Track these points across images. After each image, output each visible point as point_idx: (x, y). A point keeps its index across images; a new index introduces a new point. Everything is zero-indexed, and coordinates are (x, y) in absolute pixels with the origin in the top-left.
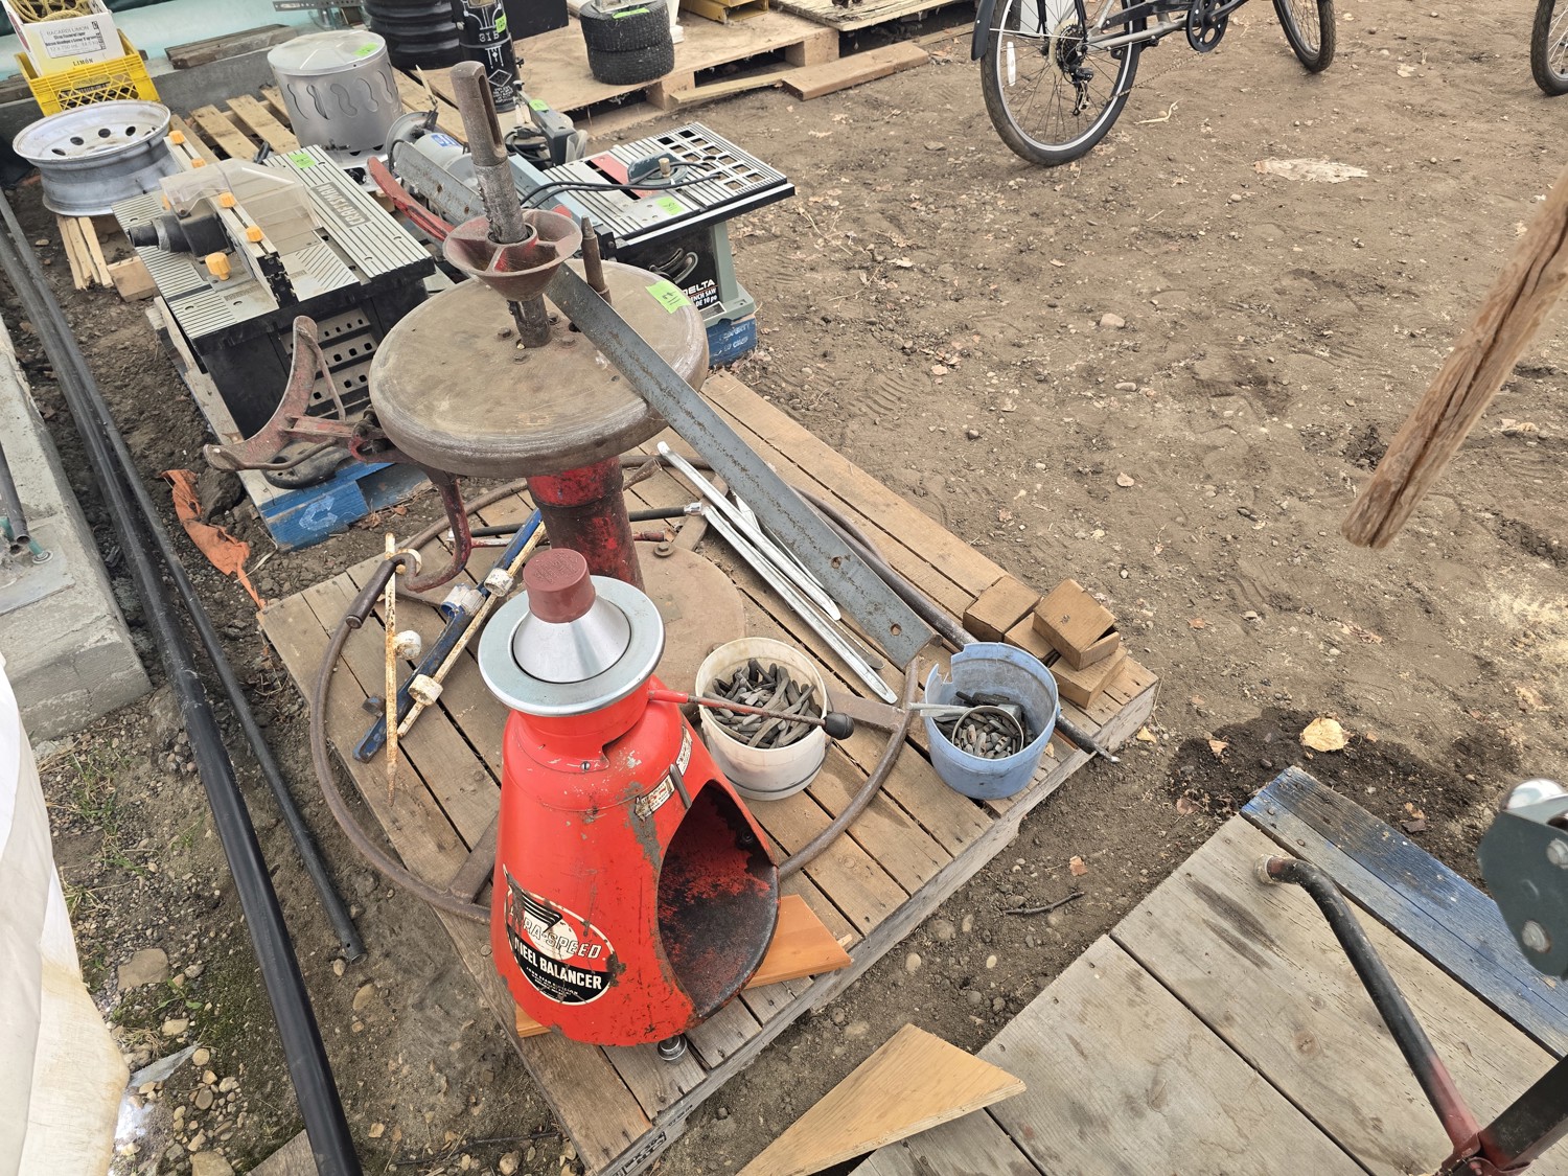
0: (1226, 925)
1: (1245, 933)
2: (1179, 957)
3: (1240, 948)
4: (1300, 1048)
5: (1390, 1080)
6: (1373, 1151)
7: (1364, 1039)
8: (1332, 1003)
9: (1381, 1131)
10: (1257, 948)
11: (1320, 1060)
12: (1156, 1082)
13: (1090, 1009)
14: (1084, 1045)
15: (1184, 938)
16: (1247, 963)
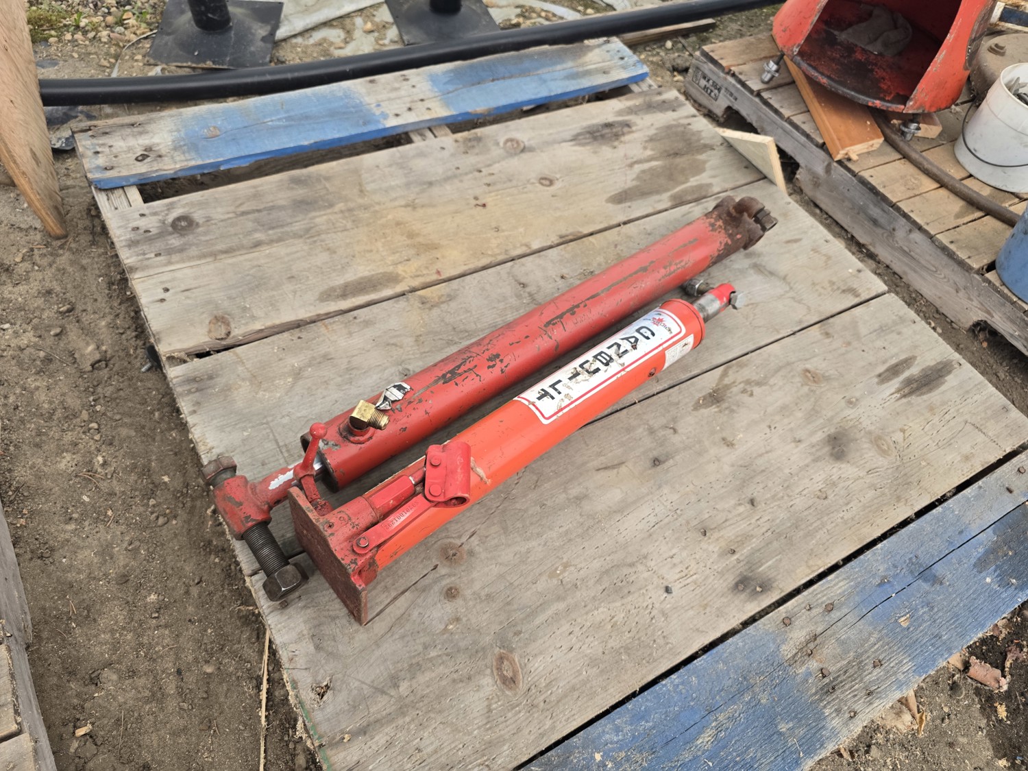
0: (914, 371)
1: (909, 382)
2: (877, 326)
3: (894, 371)
4: (808, 371)
5: (786, 421)
6: (726, 379)
7: (821, 421)
8: (850, 413)
9: (742, 392)
10: (896, 383)
11: (798, 379)
12: (771, 274)
13: (824, 258)
14: (795, 245)
15: (894, 336)
16: (881, 369)
